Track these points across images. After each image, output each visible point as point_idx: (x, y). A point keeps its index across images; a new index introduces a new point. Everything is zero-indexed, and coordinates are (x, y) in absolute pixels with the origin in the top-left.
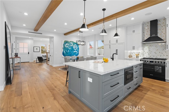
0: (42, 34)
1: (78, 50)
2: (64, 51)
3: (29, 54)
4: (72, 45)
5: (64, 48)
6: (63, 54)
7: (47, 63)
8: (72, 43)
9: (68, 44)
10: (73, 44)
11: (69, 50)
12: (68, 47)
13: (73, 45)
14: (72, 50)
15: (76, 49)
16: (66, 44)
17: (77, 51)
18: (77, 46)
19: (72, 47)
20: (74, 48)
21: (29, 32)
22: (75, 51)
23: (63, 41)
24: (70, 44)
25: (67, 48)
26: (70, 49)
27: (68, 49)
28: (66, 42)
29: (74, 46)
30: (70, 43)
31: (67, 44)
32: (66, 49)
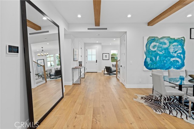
0: (106, 29)
1: (182, 55)
2: (148, 59)
3: (97, 62)
4: (165, 44)
5: (148, 52)
6: (146, 64)
7: (117, 77)
8: (166, 41)
9: (157, 44)
10: (170, 43)
11: (160, 57)
12: (156, 49)
13: (168, 44)
14: (166, 57)
15: (178, 52)
16: (151, 43)
17: (179, 57)
18: (179, 46)
19: (167, 49)
20: (171, 50)
21: (89, 29)
22: (174, 59)
23: (145, 37)
24: (161, 43)
25: (155, 51)
26: (161, 53)
27: (158, 54)
28: (152, 40)
29: (171, 46)
30: (161, 40)
31: (153, 44)
32: (152, 55)
